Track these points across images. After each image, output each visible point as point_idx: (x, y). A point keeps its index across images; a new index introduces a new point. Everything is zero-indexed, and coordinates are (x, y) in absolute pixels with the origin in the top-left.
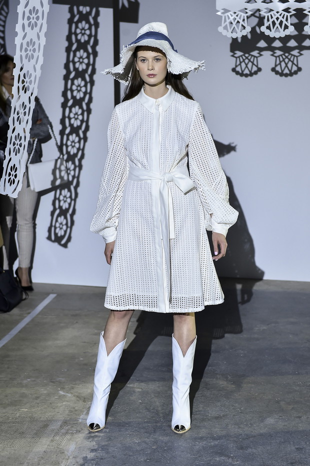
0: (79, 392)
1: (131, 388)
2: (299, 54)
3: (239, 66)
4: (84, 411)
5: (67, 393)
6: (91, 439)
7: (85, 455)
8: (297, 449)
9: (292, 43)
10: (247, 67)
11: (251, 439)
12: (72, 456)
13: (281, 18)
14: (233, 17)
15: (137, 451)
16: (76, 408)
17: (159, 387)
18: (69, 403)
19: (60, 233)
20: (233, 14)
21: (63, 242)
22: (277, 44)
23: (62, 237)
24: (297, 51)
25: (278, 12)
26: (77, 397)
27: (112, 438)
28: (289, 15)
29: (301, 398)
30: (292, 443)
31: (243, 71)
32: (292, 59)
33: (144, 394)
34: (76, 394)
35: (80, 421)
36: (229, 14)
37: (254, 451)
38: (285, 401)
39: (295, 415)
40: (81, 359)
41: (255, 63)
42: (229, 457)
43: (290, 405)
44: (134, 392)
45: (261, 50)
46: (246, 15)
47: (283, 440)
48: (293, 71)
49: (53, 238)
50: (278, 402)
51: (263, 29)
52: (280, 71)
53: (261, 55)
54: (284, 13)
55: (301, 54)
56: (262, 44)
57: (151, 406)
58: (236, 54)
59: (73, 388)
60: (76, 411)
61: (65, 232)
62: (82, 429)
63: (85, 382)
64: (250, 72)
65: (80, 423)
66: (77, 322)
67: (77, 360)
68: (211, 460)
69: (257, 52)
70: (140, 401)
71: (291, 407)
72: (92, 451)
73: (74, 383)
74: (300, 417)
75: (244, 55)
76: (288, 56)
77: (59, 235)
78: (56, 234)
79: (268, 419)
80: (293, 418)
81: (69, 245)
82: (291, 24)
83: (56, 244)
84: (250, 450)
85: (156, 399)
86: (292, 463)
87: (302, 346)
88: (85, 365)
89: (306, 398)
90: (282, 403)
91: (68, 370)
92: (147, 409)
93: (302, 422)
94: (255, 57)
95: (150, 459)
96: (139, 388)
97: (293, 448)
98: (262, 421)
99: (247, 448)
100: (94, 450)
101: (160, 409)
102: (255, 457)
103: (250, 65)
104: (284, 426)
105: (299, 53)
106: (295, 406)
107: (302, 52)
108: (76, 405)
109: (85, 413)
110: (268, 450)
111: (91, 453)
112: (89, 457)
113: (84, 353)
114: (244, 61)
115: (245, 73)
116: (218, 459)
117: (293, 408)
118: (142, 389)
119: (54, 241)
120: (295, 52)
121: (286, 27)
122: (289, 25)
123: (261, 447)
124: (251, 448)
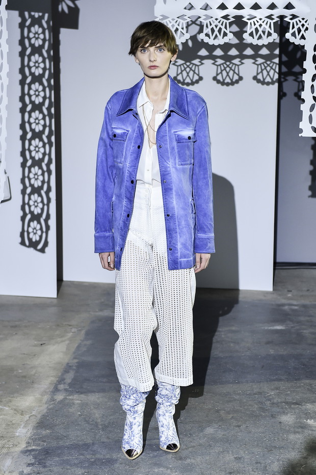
0: (17, 405)
1: (70, 399)
2: (240, 63)
3: (181, 75)
4: (21, 425)
5: (5, 406)
6: (28, 453)
7: (21, 470)
8: (235, 458)
9: (233, 52)
11: (190, 449)
12: (8, 471)
13: (220, 25)
14: (171, 24)
15: (75, 464)
16: (14, 422)
17: (98, 398)
18: (6, 417)
19: (35, 238)
20: (171, 21)
21: (40, 247)
22: (218, 52)
23: (38, 242)
24: (239, 60)
25: (216, 19)
26: (15, 410)
27: (49, 451)
28: (228, 22)
29: (241, 407)
30: (230, 452)
32: (233, 68)
33: (84, 405)
34: (14, 407)
35: (17, 434)
37: (193, 461)
38: (225, 410)
39: (234, 424)
40: (20, 371)
41: (197, 71)
42: (168, 468)
43: (229, 414)
44: (73, 404)
45: (202, 58)
47: (221, 450)
48: (234, 80)
49: (27, 243)
50: (218, 411)
51: (202, 37)
52: (222, 80)
53: (202, 64)
54: (223, 20)
55: (242, 63)
56: (203, 52)
57: (90, 418)
59: (11, 402)
60: (13, 424)
61: (41, 237)
62: (19, 443)
63: (22, 395)
64: (192, 80)
65: (18, 436)
66: (16, 334)
67: (15, 372)
68: (149, 472)
69: (199, 60)
70: (79, 413)
71: (231, 416)
72: (29, 465)
73: (12, 396)
74: (239, 426)
76: (230, 64)
77: (34, 240)
78: (30, 240)
79: (207, 429)
80: (232, 427)
81: (47, 249)
82: (230, 32)
83: (32, 249)
84: (188, 461)
85: (95, 411)
86: (230, 473)
87: (243, 355)
88: (25, 377)
89: (246, 407)
90: (222, 413)
91: (6, 383)
92: (86, 421)
93: (241, 431)
94: (196, 65)
95: (88, 472)
96: (78, 400)
97: (232, 457)
98: (202, 431)
99: (186, 458)
100: (31, 464)
101: (99, 421)
102: (194, 468)
103: (191, 73)
104: (224, 435)
105: (240, 61)
106: (235, 415)
107: (243, 61)
108: (13, 418)
109: (22, 426)
110: (206, 460)
111: (28, 468)
112: (25, 472)
113: (24, 364)
114: (185, 69)
115: (186, 81)
116: (156, 470)
117: (232, 417)
118: (81, 401)
119: (29, 246)
120: (237, 61)
121: (225, 34)
122: (227, 32)
123: (200, 457)
124: (190, 459)
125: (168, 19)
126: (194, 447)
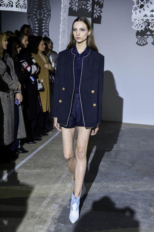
3: (139, 42)
10: (142, 42)
11: (138, 185)
14: (138, 22)
15: (94, 187)
20: (138, 21)
31: (140, 44)
36: (136, 21)
37: (139, 190)
41: (145, 40)
42: (129, 192)
43: (153, 173)
45: (148, 35)
46: (143, 22)
47: (150, 186)
50: (149, 172)
51: (150, 27)
53: (148, 37)
56: (149, 33)
58: (138, 37)
64: (143, 44)
68: (122, 192)
69: (146, 36)
75: (141, 37)
79: (145, 178)
85: (102, 168)
90: (150, 172)
94: (145, 38)
95: (99, 191)
99: (136, 188)
101: (103, 172)
103: (143, 41)
104: (151, 181)
114: (141, 39)
115: (141, 44)
116: (125, 192)
123: (142, 188)
124: (138, 189)
125: (137, 20)
126: (139, 184)
